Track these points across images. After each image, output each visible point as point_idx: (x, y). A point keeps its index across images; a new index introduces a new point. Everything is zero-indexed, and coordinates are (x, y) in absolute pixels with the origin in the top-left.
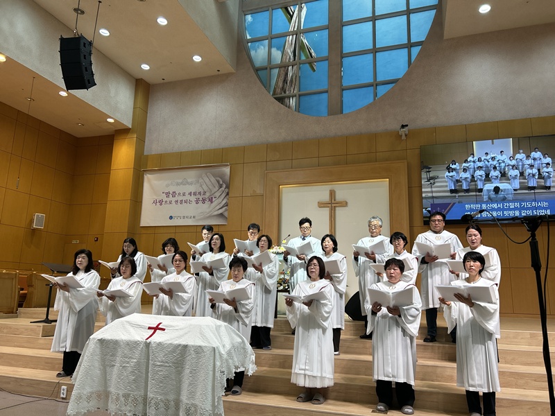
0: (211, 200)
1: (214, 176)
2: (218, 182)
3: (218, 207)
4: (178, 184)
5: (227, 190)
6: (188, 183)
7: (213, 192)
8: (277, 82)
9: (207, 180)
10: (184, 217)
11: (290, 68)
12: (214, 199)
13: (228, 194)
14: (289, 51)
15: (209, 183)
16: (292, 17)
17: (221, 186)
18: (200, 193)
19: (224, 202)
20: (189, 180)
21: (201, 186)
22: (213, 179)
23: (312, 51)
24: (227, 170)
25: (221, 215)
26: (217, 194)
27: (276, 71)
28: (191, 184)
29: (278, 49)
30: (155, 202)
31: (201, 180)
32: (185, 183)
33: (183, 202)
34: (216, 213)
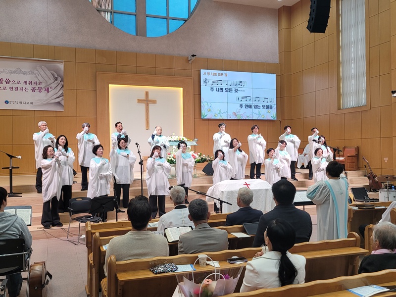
0: (47, 90)
1: (49, 69)
2: (53, 75)
3: (55, 96)
4: (11, 72)
5: (62, 83)
6: (22, 73)
7: (49, 83)
9: (42, 73)
10: (21, 103)
12: (50, 90)
13: (63, 87)
15: (44, 75)
17: (56, 79)
18: (35, 83)
19: (61, 92)
20: (23, 71)
21: (36, 77)
22: (48, 73)
24: (61, 66)
25: (59, 103)
26: (53, 85)
28: (26, 73)
31: (35, 72)
32: (19, 71)
33: (19, 89)
34: (53, 101)
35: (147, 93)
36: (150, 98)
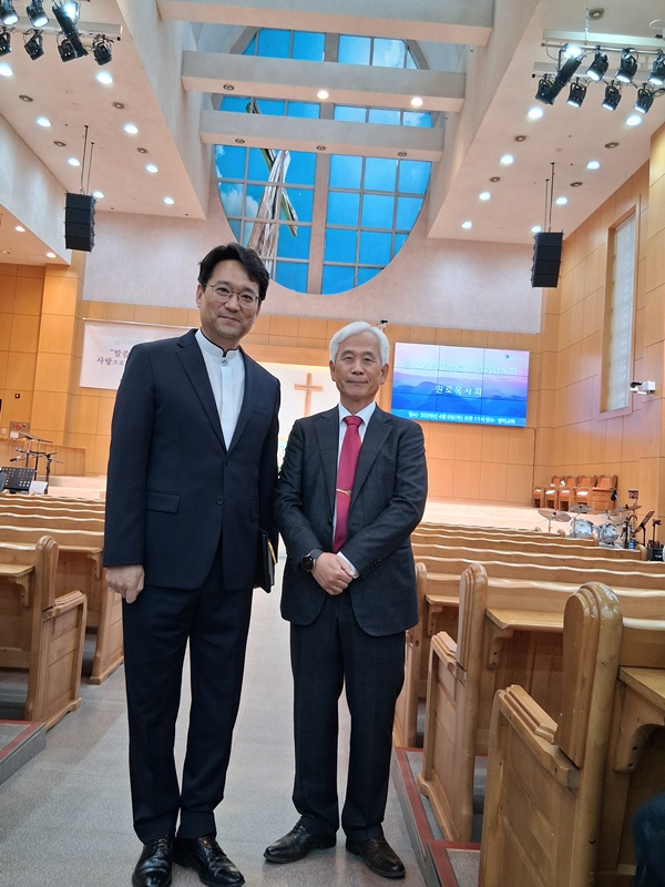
8: (251, 239)
11: (268, 225)
14: (268, 204)
16: (273, 163)
23: (294, 212)
27: (251, 225)
29: (255, 199)
30: (101, 360)
35: (309, 376)
36: (314, 382)
